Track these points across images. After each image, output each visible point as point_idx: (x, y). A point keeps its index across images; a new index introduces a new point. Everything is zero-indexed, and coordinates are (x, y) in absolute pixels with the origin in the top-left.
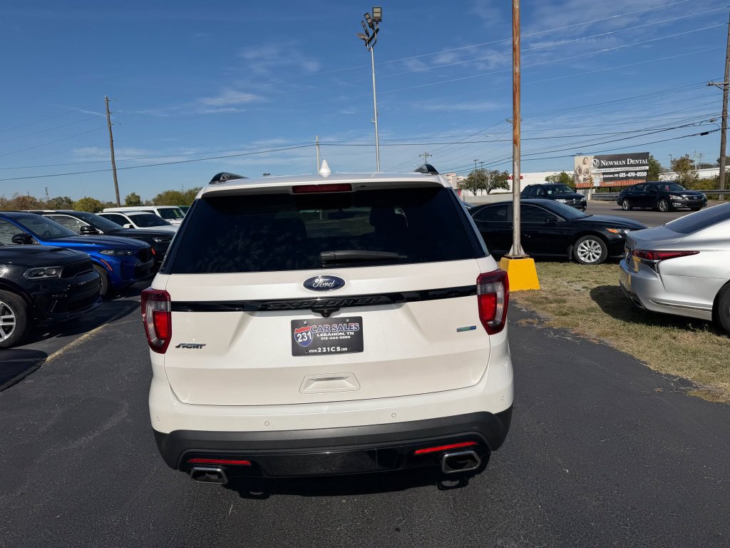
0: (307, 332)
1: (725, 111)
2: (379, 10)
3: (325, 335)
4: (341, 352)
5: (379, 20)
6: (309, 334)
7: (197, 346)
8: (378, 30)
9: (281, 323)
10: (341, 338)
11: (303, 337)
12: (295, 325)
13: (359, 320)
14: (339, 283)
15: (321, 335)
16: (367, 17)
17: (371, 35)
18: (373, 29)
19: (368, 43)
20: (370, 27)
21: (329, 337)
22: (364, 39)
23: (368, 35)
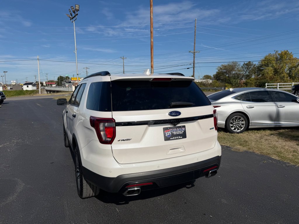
0: (169, 132)
1: (194, 61)
2: (78, 6)
3: (175, 132)
4: (180, 138)
5: (78, 10)
6: (170, 132)
7: (128, 140)
8: (77, 14)
9: (160, 129)
10: (180, 133)
11: (168, 134)
12: (165, 129)
13: (184, 127)
14: (179, 113)
15: (174, 133)
16: (72, 8)
17: (73, 16)
18: (75, 13)
19: (72, 19)
20: (73, 12)
21: (176, 133)
22: (70, 17)
23: (72, 15)
